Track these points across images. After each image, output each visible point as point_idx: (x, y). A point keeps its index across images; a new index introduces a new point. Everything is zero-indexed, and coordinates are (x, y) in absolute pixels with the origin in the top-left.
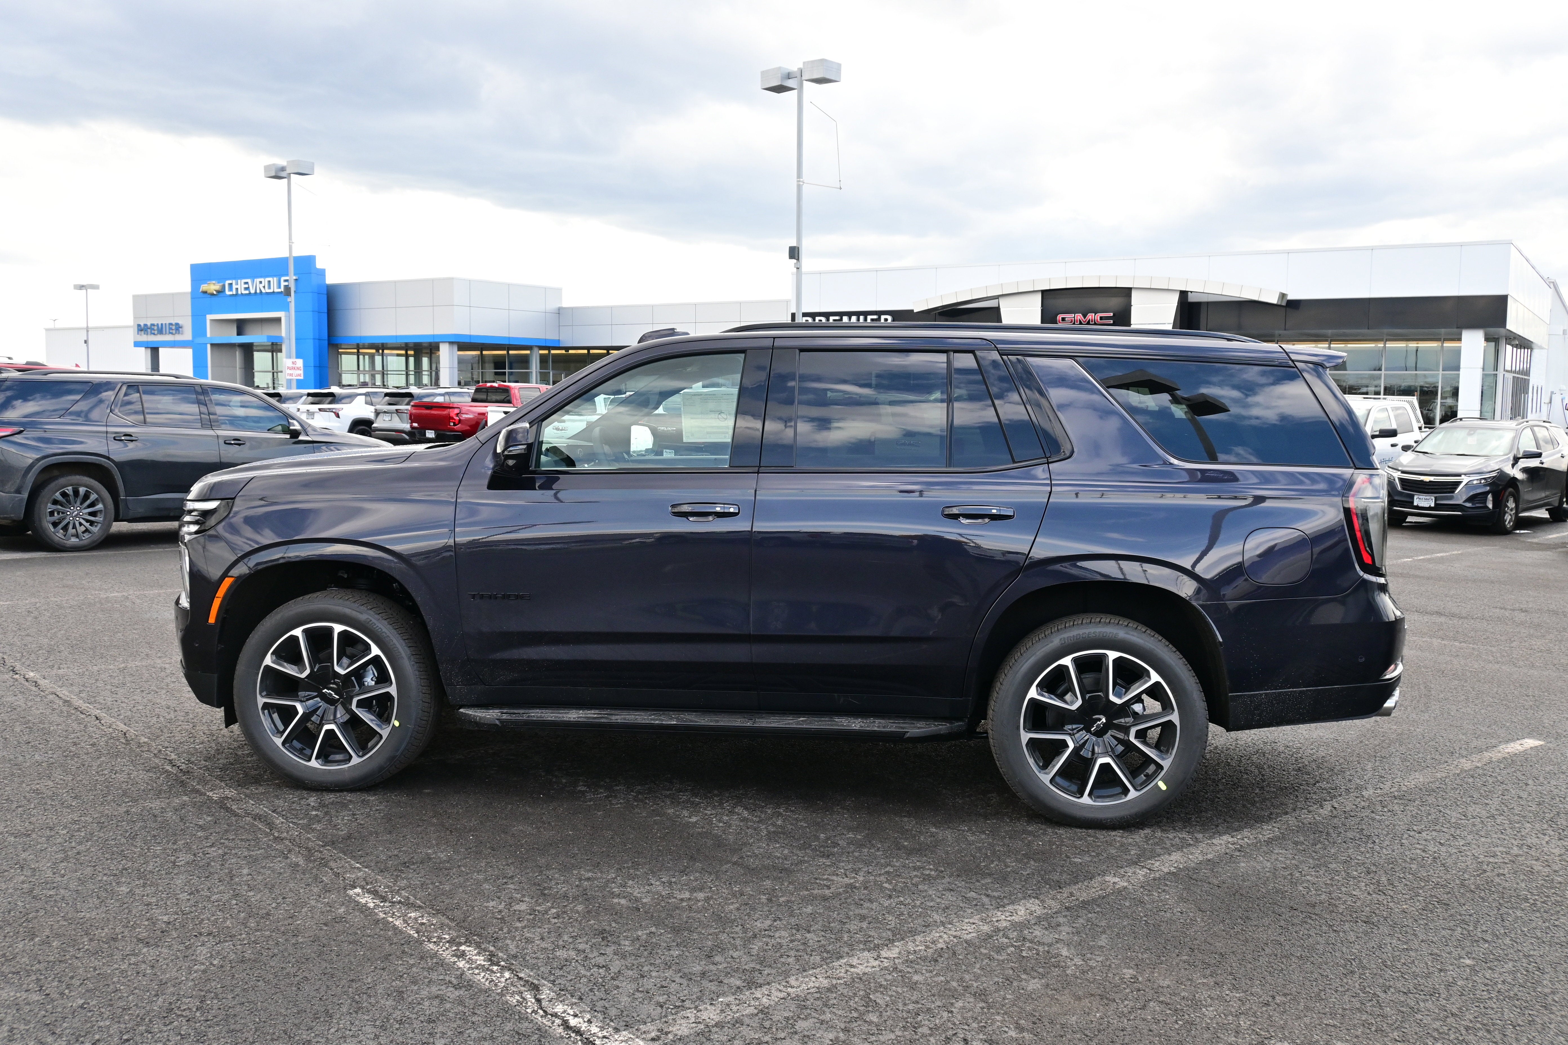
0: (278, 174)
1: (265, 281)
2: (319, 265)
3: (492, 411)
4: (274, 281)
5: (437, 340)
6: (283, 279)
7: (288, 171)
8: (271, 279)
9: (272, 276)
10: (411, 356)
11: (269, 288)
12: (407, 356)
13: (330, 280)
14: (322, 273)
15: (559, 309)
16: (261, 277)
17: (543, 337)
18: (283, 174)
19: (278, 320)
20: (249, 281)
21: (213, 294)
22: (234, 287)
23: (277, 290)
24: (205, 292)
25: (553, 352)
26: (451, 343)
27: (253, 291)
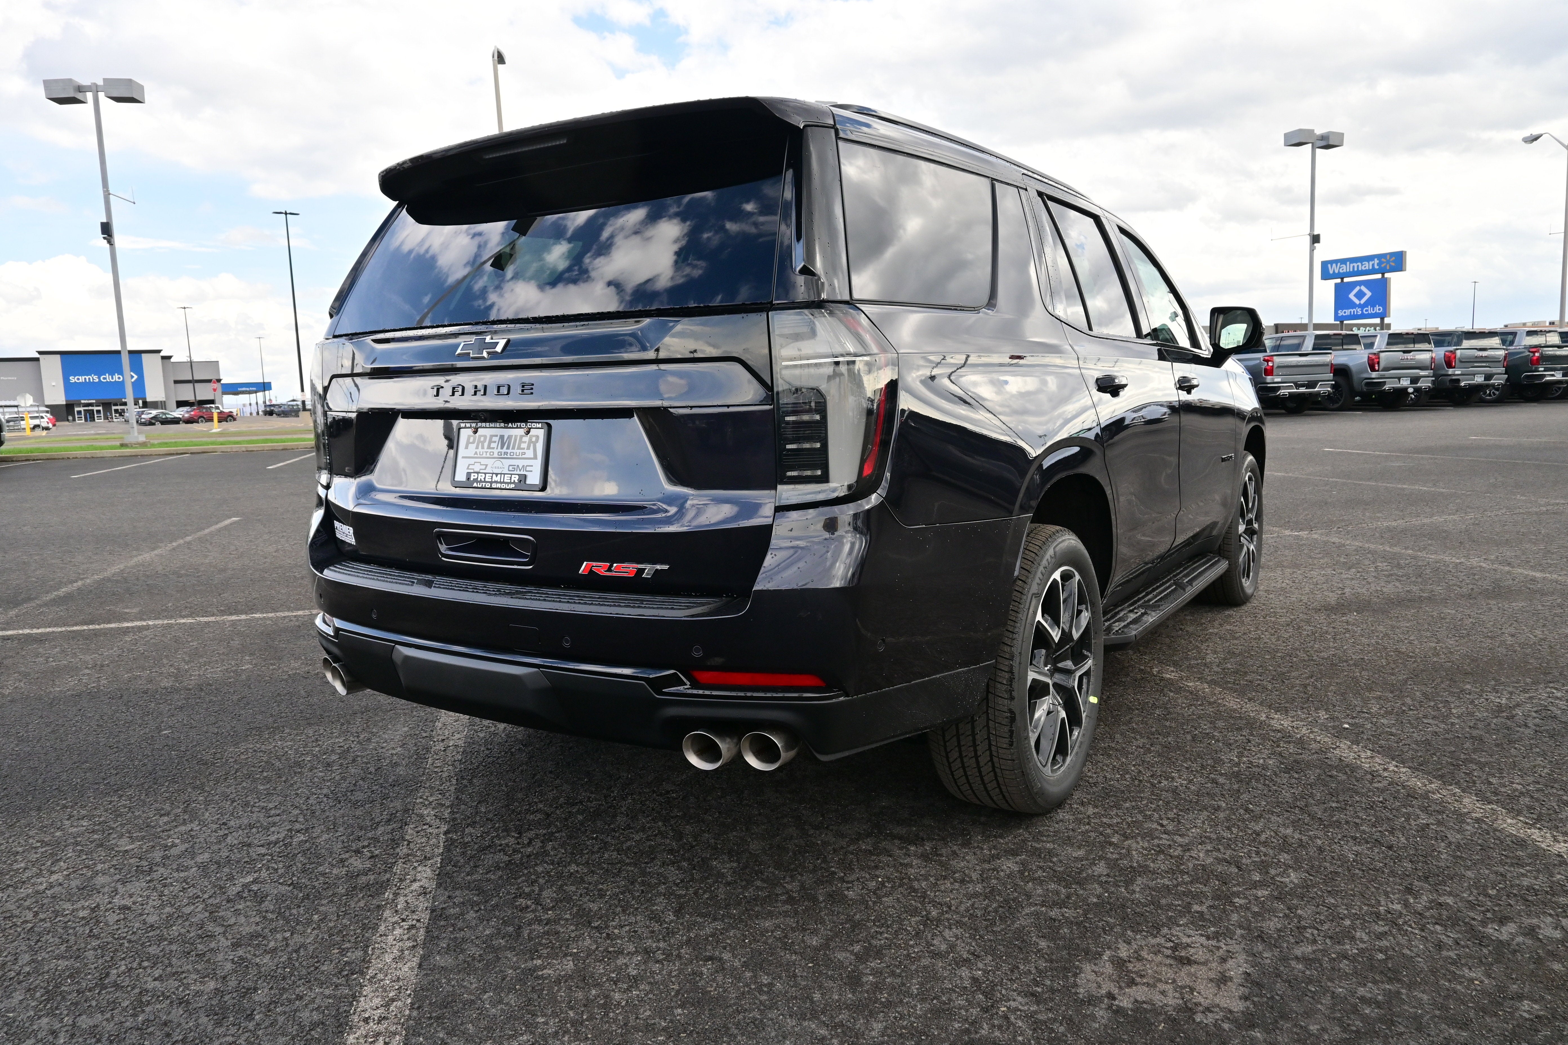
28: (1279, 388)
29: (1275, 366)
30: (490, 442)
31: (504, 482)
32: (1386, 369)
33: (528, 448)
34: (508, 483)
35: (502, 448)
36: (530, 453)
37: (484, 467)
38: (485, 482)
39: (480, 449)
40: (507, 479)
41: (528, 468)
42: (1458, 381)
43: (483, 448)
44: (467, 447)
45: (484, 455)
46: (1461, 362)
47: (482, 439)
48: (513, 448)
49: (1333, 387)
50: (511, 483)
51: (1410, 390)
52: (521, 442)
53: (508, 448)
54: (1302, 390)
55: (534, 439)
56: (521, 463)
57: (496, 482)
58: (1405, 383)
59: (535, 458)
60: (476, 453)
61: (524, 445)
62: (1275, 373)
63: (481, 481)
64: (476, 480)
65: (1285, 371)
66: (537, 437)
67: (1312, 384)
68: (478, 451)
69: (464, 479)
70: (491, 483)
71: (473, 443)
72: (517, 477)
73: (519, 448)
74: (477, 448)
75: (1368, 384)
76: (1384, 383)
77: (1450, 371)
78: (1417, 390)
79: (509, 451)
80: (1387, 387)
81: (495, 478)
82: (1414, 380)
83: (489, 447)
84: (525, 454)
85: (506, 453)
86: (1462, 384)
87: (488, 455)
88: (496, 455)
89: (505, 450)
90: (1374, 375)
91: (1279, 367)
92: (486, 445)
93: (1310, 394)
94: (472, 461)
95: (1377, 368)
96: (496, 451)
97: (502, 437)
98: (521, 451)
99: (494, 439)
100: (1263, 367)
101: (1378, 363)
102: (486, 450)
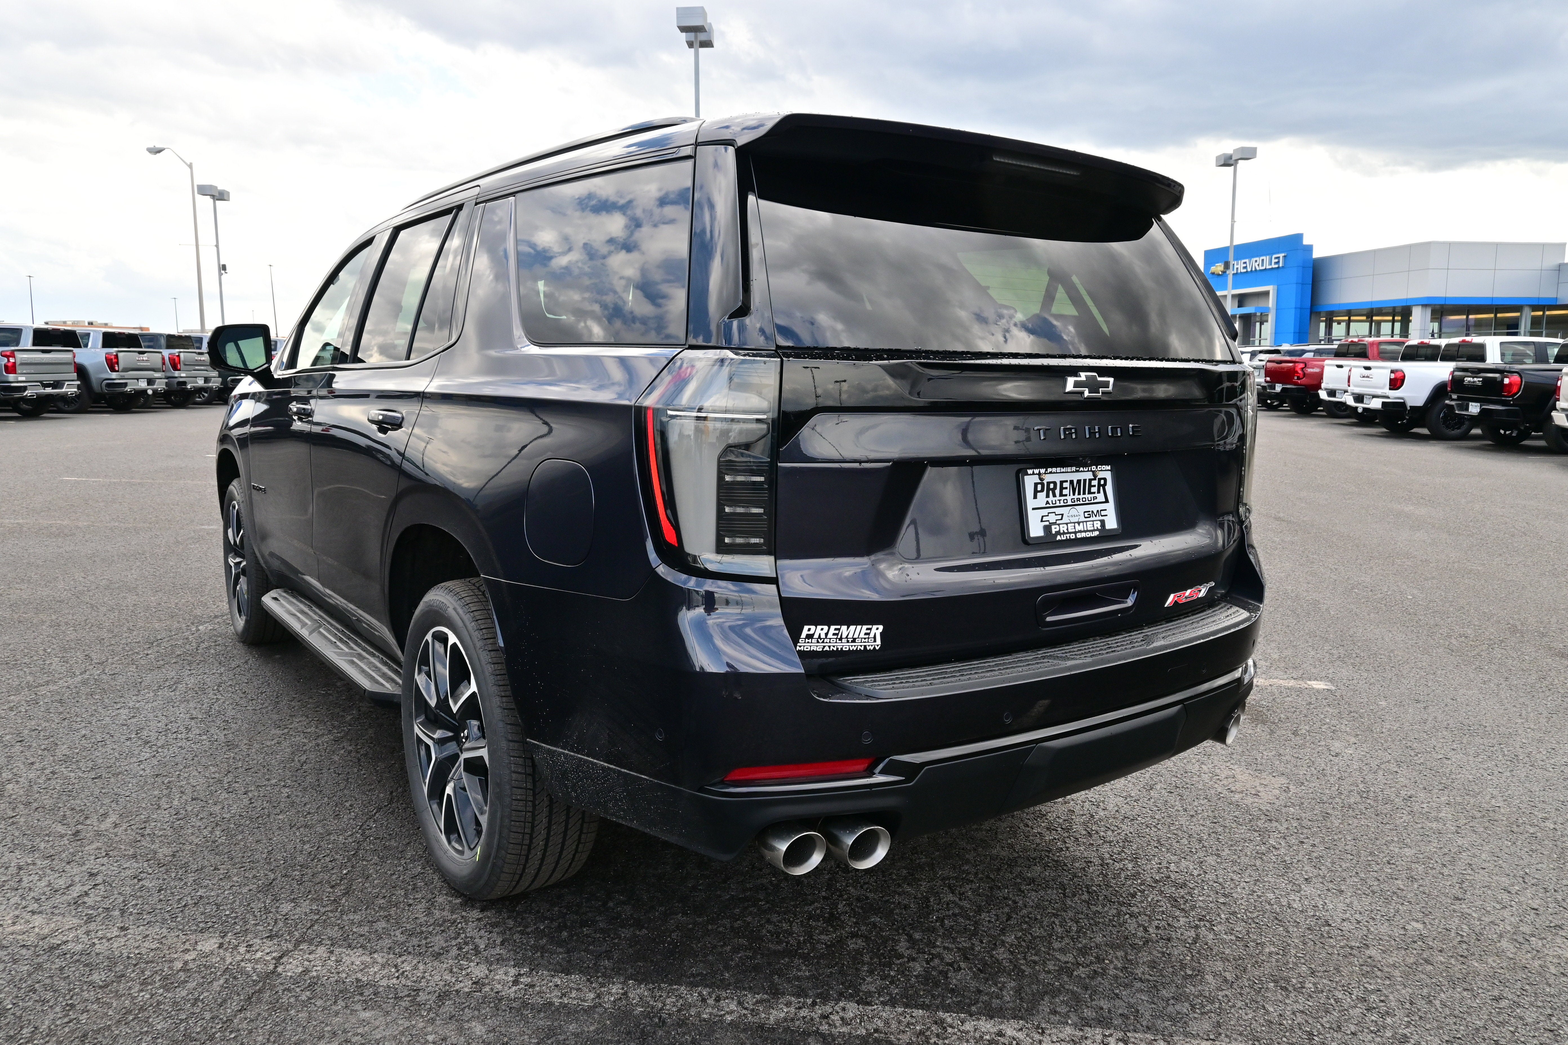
0: (1227, 162)
1: (1259, 260)
2: (1306, 242)
3: (1328, 365)
4: (1266, 259)
5: (1408, 304)
6: (1274, 256)
7: (1234, 158)
8: (1264, 258)
9: (1265, 255)
10: (1398, 321)
11: (1263, 265)
12: (1393, 321)
13: (1317, 254)
14: (1309, 248)
15: (1560, 265)
16: (1257, 256)
17: (1536, 295)
18: (1231, 162)
19: (1266, 294)
20: (1247, 260)
21: (1219, 275)
22: (1236, 267)
23: (1268, 267)
24: (1213, 274)
25: (1548, 313)
26: (1425, 306)
27: (1249, 270)
28: (25, 389)
29: (18, 363)
30: (1062, 488)
31: (1088, 531)
32: (126, 370)
33: (1099, 492)
34: (1092, 531)
35: (1074, 494)
36: (1101, 497)
37: (1060, 517)
38: (1068, 533)
39: (1051, 498)
40: (1090, 528)
41: (1103, 513)
42: (185, 383)
43: (1054, 496)
44: (1035, 497)
45: (1058, 504)
46: (185, 365)
47: (1052, 486)
48: (1084, 493)
49: (79, 387)
50: (1094, 530)
51: (150, 392)
52: (1090, 486)
53: (1079, 494)
54: (49, 390)
55: (1102, 482)
56: (1094, 508)
57: (1080, 532)
58: (143, 384)
59: (1107, 501)
60: (1047, 503)
61: (1094, 489)
62: (18, 371)
63: (1064, 533)
64: (1058, 533)
65: (32, 369)
66: (1105, 479)
67: (57, 384)
68: (1050, 500)
69: (1041, 533)
70: (1075, 533)
71: (1042, 491)
72: (1099, 523)
73: (1090, 493)
74: (1048, 496)
75: (108, 385)
76: (126, 385)
77: (177, 374)
78: (155, 392)
79: (1081, 496)
80: (128, 389)
81: (1078, 528)
82: (150, 382)
83: (1061, 495)
84: (1095, 498)
85: (1078, 500)
86: (189, 387)
87: (1062, 504)
88: (1070, 503)
89: (1076, 496)
90: (114, 375)
91: (22, 364)
92: (1057, 492)
93: (58, 394)
94: (1045, 512)
95: (117, 368)
96: (1069, 498)
97: (1072, 482)
98: (1092, 496)
99: (1065, 485)
100: (3, 363)
101: (117, 363)
102: (1058, 498)
